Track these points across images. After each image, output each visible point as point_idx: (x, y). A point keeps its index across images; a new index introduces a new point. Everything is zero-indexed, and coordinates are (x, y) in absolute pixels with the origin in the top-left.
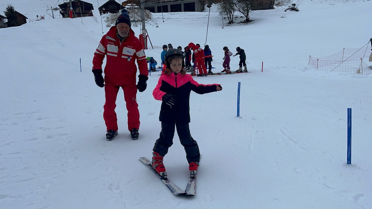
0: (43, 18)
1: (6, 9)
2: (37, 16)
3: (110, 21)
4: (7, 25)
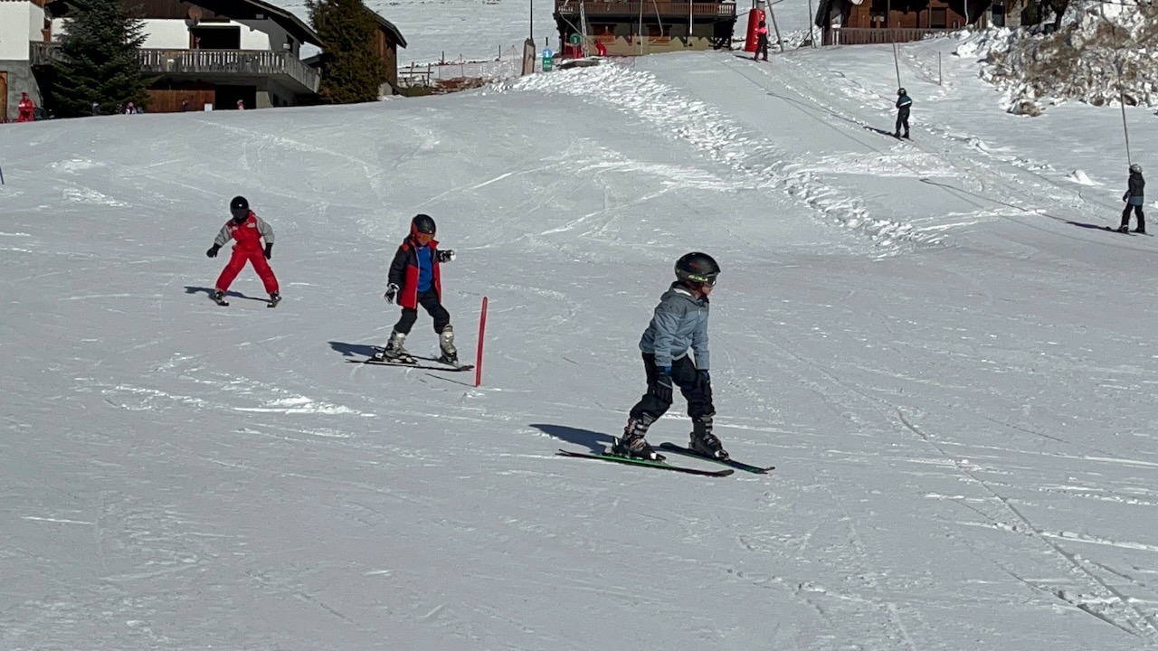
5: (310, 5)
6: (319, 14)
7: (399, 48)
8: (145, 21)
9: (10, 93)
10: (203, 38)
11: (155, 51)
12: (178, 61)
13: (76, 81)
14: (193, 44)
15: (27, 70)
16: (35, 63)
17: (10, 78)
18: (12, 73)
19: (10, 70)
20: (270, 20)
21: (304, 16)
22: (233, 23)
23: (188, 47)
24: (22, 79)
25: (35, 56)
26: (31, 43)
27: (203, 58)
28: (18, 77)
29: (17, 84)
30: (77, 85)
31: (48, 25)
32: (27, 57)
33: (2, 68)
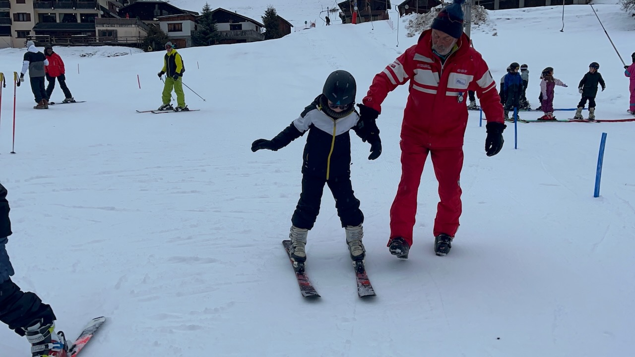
0: (313, 25)
1: (265, 13)
2: (306, 22)
3: (414, 26)
4: (264, 37)
5: (262, 17)
6: (265, 19)
7: (291, 27)
8: (217, 24)
9: (187, 44)
10: (233, 28)
11: (221, 32)
12: (227, 34)
14: (231, 29)
15: (190, 38)
16: (192, 36)
17: (186, 40)
20: (249, 22)
21: (261, 22)
22: (240, 23)
23: (229, 30)
25: (192, 34)
26: (191, 31)
27: (233, 33)
29: (188, 42)
30: (200, 41)
31: (196, 26)
32: (190, 35)
33: (185, 38)
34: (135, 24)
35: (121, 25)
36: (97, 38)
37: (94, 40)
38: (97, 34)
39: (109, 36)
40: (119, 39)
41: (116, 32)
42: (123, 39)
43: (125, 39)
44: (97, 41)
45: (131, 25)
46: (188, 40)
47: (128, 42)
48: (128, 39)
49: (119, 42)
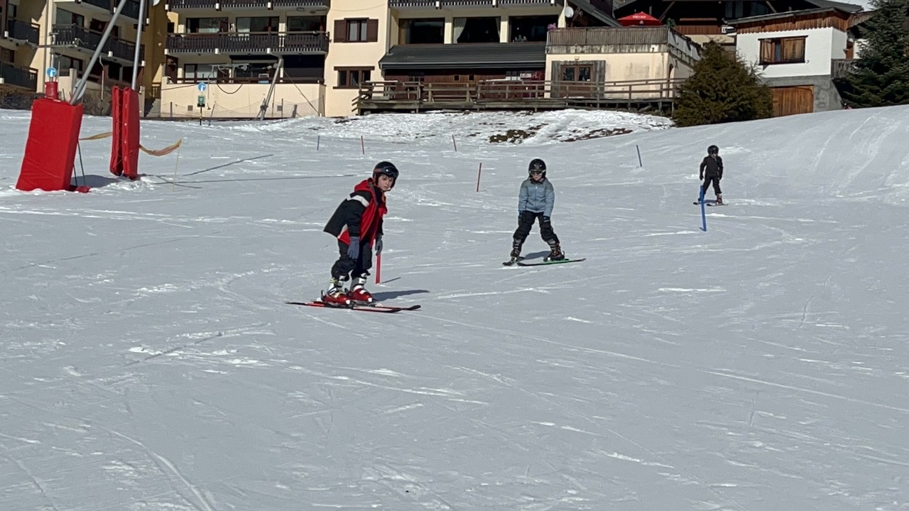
9: (816, 102)
13: (862, 89)
15: (828, 82)
16: (835, 77)
17: (815, 90)
18: (817, 86)
19: (816, 83)
24: (824, 90)
25: (835, 71)
26: (833, 61)
28: (822, 89)
29: (820, 95)
30: (863, 92)
31: (850, 46)
32: (829, 73)
33: (811, 82)
34: (659, 44)
35: (619, 46)
36: (547, 88)
37: (536, 91)
38: (548, 76)
39: (580, 79)
40: (607, 89)
41: (601, 68)
42: (620, 89)
43: (627, 89)
44: (547, 95)
45: (649, 45)
46: (820, 88)
47: (634, 96)
48: (634, 88)
49: (607, 96)
